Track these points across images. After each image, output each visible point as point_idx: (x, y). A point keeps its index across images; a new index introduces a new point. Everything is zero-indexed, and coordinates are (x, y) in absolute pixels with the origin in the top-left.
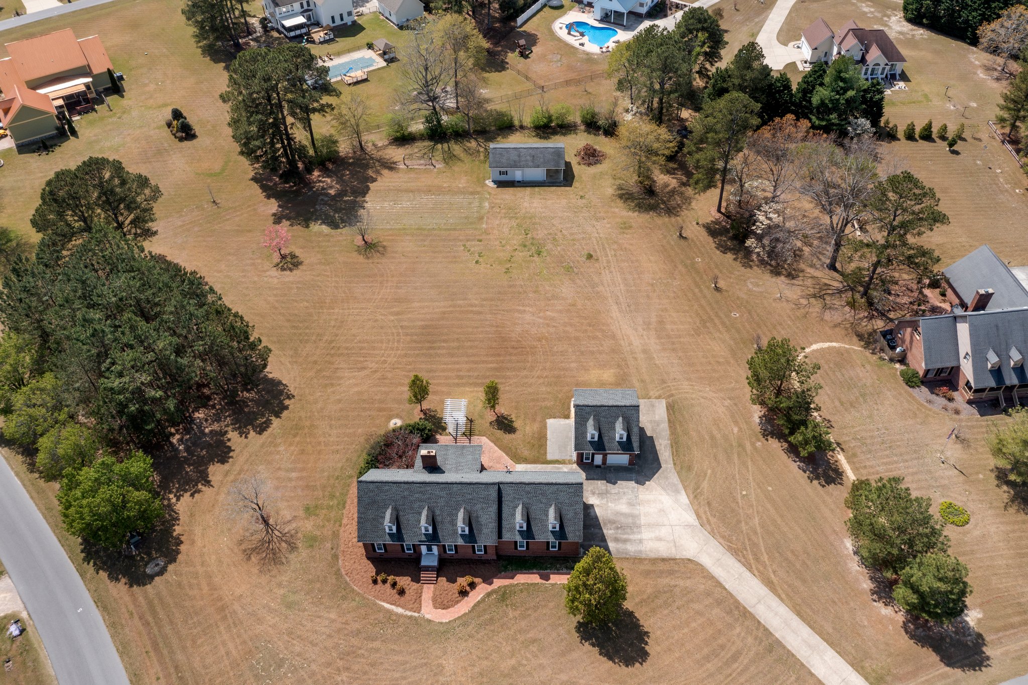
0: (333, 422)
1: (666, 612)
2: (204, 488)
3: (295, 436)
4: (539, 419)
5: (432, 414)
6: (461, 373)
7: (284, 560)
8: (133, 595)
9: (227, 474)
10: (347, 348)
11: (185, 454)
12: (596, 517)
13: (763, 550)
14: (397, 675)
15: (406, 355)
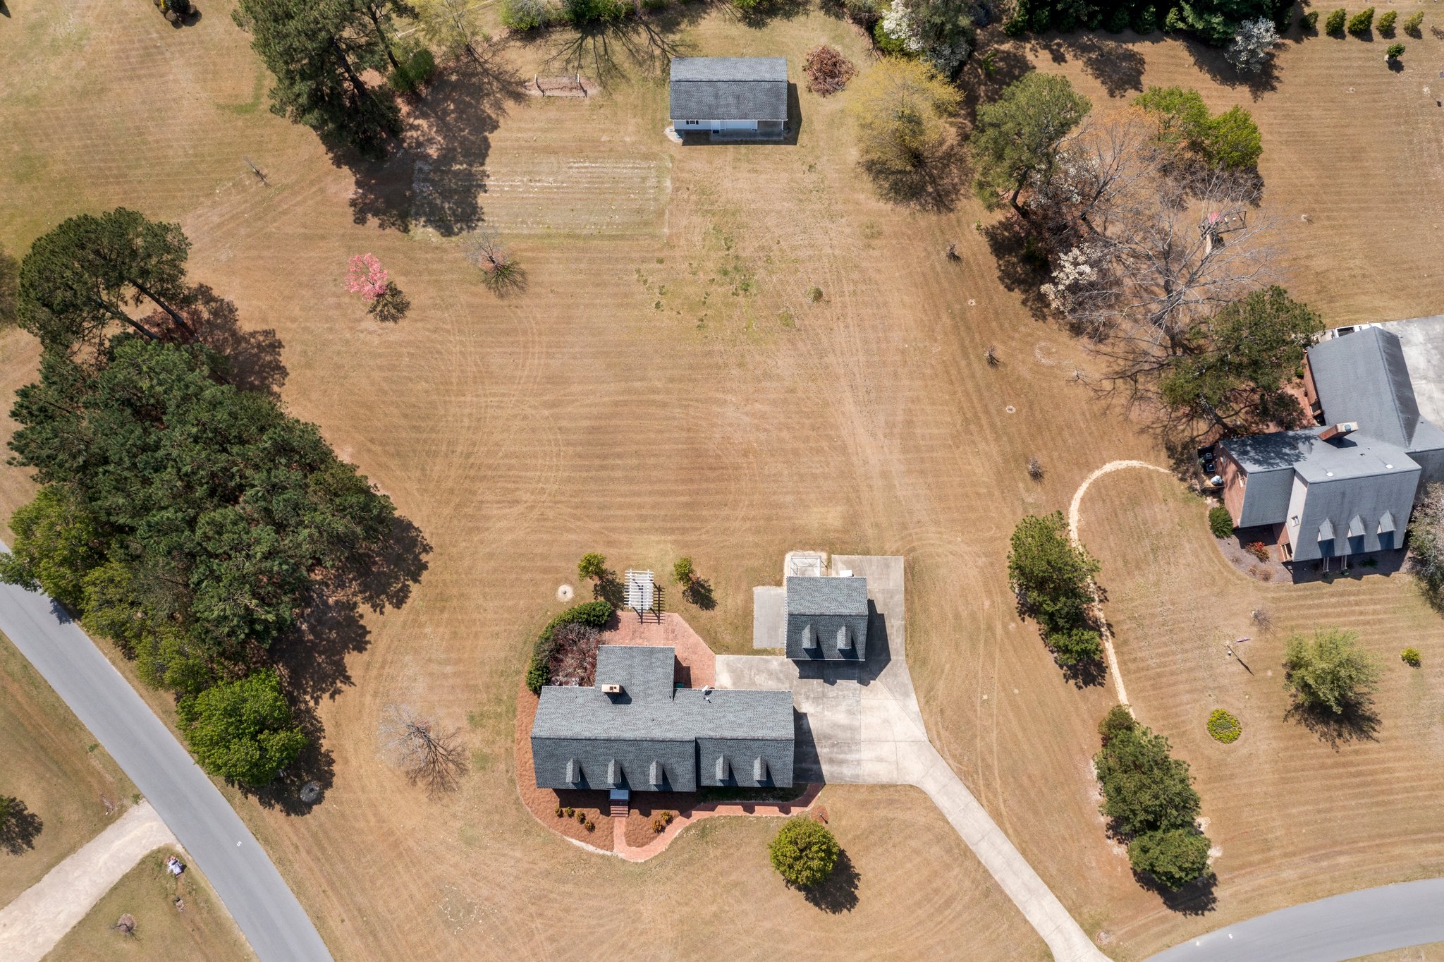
0: (487, 590)
1: (880, 851)
2: (344, 687)
3: (442, 611)
4: (744, 586)
5: (610, 577)
6: (644, 512)
7: (455, 786)
8: (292, 825)
9: (368, 666)
10: (490, 467)
11: (311, 637)
12: (810, 731)
13: (996, 772)
14: (594, 922)
15: (569, 480)
